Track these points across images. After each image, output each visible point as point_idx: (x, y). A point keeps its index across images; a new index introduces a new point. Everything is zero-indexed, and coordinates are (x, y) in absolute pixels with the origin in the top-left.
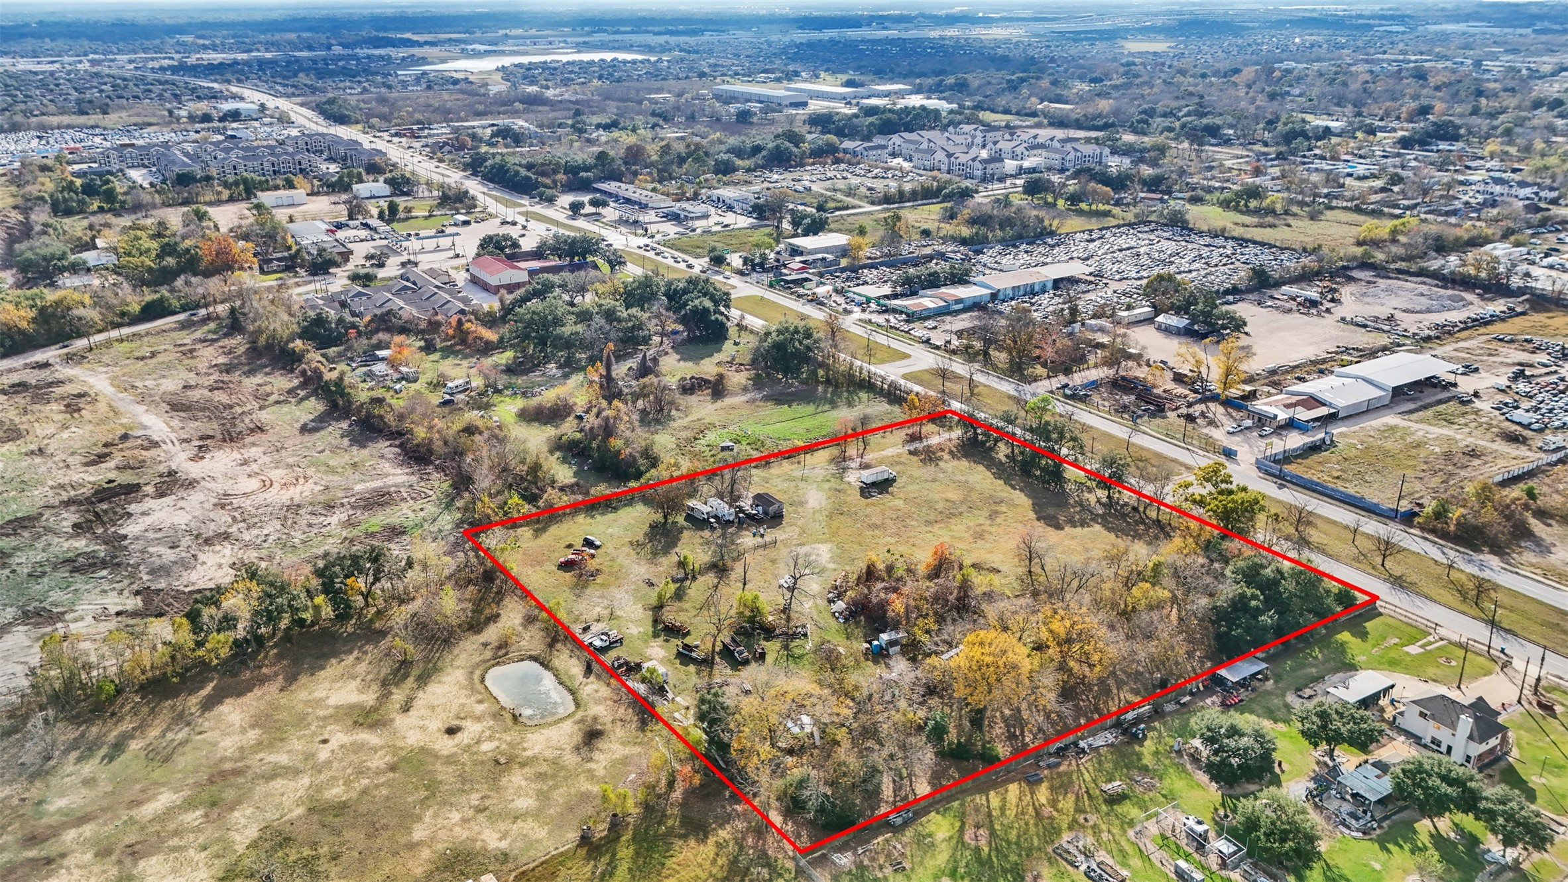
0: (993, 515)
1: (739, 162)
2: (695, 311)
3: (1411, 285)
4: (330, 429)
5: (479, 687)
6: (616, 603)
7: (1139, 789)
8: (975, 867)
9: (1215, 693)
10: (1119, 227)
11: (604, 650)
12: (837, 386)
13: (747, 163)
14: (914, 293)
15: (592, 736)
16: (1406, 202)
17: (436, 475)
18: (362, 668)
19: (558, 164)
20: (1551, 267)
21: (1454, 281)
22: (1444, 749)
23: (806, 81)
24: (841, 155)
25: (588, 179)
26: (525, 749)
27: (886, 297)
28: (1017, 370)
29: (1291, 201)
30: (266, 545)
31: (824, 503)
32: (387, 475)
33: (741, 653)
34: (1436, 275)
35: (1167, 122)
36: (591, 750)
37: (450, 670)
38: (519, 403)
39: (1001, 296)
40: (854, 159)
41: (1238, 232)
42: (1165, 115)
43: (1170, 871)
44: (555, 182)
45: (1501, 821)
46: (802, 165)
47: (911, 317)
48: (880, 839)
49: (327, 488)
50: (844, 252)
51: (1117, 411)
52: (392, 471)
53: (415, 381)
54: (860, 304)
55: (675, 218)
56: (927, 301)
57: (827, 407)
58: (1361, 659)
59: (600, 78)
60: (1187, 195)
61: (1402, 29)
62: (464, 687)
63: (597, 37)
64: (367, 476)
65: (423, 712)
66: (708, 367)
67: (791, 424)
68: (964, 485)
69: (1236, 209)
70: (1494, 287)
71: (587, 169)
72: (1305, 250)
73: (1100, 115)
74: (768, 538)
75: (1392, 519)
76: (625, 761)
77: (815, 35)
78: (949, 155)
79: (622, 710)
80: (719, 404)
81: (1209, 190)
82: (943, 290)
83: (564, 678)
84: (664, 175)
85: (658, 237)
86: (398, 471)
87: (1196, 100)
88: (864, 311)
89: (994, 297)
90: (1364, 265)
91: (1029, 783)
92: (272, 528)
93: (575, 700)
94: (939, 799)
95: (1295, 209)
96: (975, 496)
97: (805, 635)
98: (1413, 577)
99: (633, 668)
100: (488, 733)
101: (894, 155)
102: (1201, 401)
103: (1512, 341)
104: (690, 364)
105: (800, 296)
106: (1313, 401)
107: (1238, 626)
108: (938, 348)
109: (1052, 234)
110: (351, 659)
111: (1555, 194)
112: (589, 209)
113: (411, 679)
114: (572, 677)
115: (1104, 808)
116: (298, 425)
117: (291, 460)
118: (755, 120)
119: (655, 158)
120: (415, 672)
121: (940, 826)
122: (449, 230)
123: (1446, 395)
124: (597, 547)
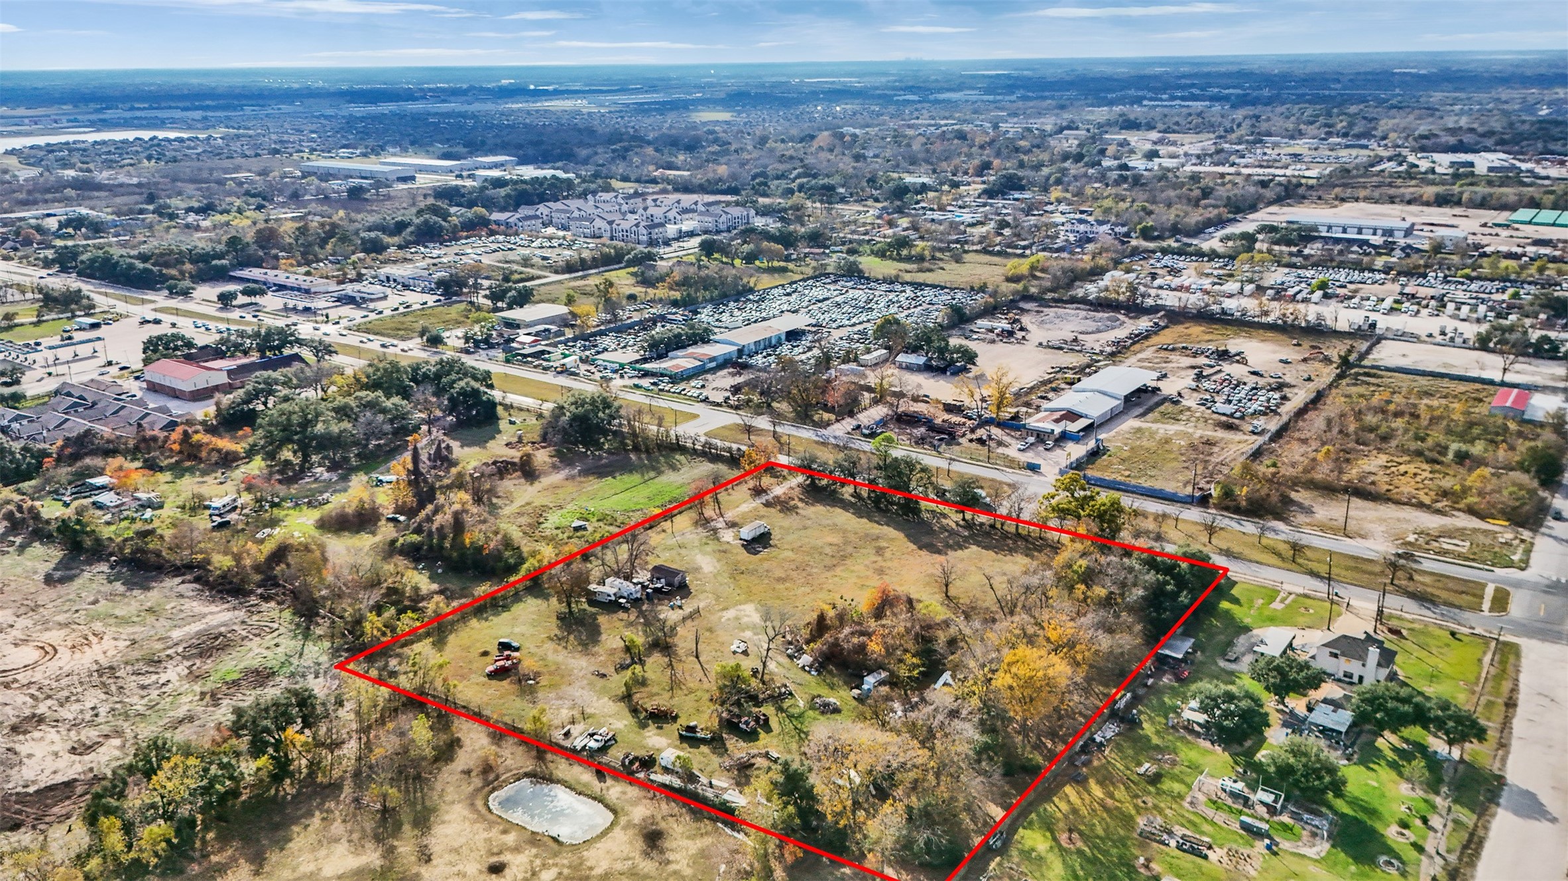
0: (879, 551)
1: (387, 239)
2: (463, 392)
3: (1069, 310)
4: (86, 575)
5: (490, 816)
6: (579, 701)
7: (1167, 766)
8: (1089, 867)
9: (1165, 672)
10: (804, 280)
11: (604, 749)
12: (648, 451)
13: (396, 240)
14: (660, 357)
15: (653, 839)
16: (1023, 243)
17: (265, 606)
18: (337, 828)
19: (181, 252)
20: (1161, 288)
21: (1100, 305)
22: (1355, 679)
23: (394, 155)
24: (494, 227)
25: (223, 267)
26: (591, 869)
27: (637, 362)
28: (804, 416)
29: (934, 249)
30: (99, 720)
31: (718, 566)
32: (204, 616)
33: (747, 723)
34: (1084, 301)
35: (783, 184)
36: (662, 852)
37: (444, 807)
38: (315, 515)
39: (746, 351)
40: (509, 230)
41: (908, 277)
42: (778, 178)
43: (1236, 826)
44: (182, 273)
45: (1451, 724)
46: (457, 240)
47: (675, 379)
48: (993, 865)
49: (134, 642)
50: (564, 322)
51: (917, 443)
52: (206, 610)
53: (161, 507)
54: (615, 371)
55: (350, 300)
56: (681, 361)
57: (652, 474)
58: (1247, 621)
59: (149, 158)
60: (844, 248)
61: (916, 98)
62: (475, 822)
63: (109, 114)
64: (177, 620)
65: (447, 857)
66: (498, 449)
67: (628, 494)
68: (834, 528)
69: (891, 258)
70: (1134, 309)
71: (221, 256)
72: (972, 289)
73: (720, 180)
74: (688, 609)
75: (1191, 503)
76: (703, 854)
77: (372, 109)
78: (610, 223)
79: (664, 806)
80: (537, 486)
81: (860, 242)
82: (690, 350)
83: (580, 788)
84: (307, 258)
85: (344, 323)
86: (213, 608)
87: (797, 163)
88: (622, 377)
89: (740, 352)
90: (1028, 297)
91: (1078, 782)
92: (93, 698)
93: (607, 806)
94: (1017, 818)
95: (938, 255)
96: (852, 537)
97: (791, 694)
98: (1236, 549)
99: (648, 763)
100: (538, 862)
101: (545, 225)
102: (980, 426)
103: (1174, 350)
104: (476, 449)
105: (545, 369)
106: (1072, 416)
107: (1165, 610)
108: (719, 405)
109: (751, 291)
110: (316, 821)
111: (1125, 229)
112: (242, 299)
113: (406, 827)
114: (585, 785)
115: (1152, 789)
116: (40, 577)
117: (61, 618)
118: (367, 196)
119: (288, 240)
120: (406, 816)
121: (1033, 839)
122: (79, 336)
123: (1156, 399)
124: (517, 649)
